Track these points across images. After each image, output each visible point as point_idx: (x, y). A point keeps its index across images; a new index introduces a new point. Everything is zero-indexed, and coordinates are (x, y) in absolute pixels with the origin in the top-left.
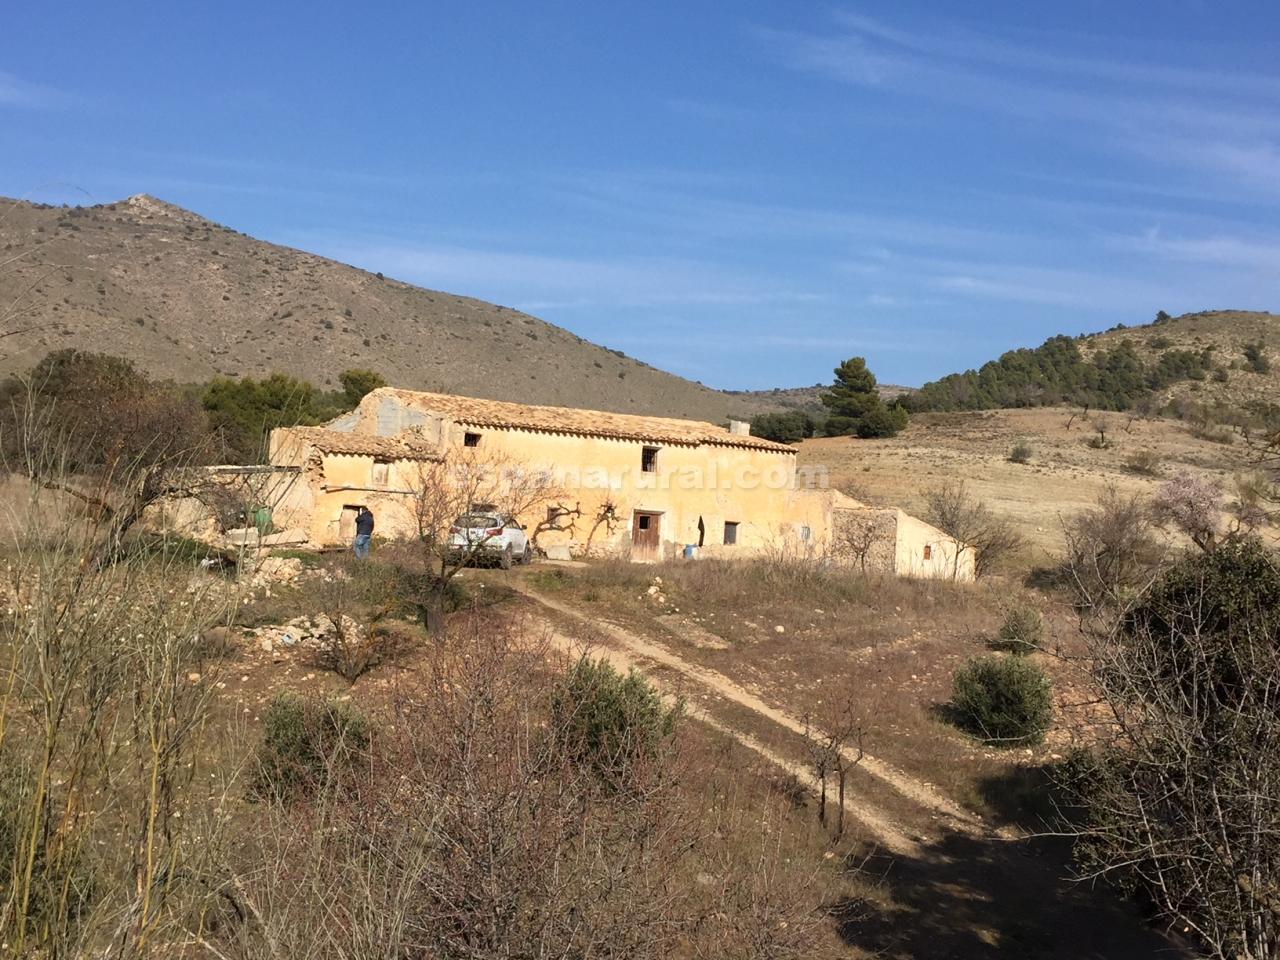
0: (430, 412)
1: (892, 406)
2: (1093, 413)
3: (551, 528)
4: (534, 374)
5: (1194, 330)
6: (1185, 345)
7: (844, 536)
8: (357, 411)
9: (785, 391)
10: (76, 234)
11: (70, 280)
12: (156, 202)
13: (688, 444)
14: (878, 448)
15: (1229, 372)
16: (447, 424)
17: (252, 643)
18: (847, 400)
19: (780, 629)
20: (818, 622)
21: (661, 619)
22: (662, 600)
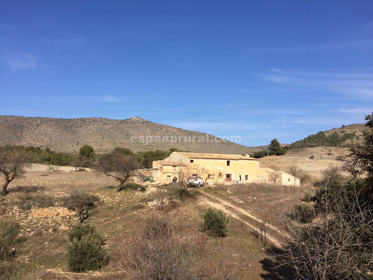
0: (183, 156)
1: (284, 148)
2: (328, 147)
3: (209, 178)
4: (211, 146)
5: (350, 128)
6: (349, 132)
7: (270, 177)
8: (170, 157)
9: (262, 146)
10: (123, 125)
11: (122, 133)
12: (137, 117)
13: (236, 160)
14: (281, 157)
15: (359, 137)
16: (187, 158)
17: (147, 205)
18: (273, 148)
19: (255, 198)
20: (263, 196)
21: (230, 197)
22: (230, 193)
